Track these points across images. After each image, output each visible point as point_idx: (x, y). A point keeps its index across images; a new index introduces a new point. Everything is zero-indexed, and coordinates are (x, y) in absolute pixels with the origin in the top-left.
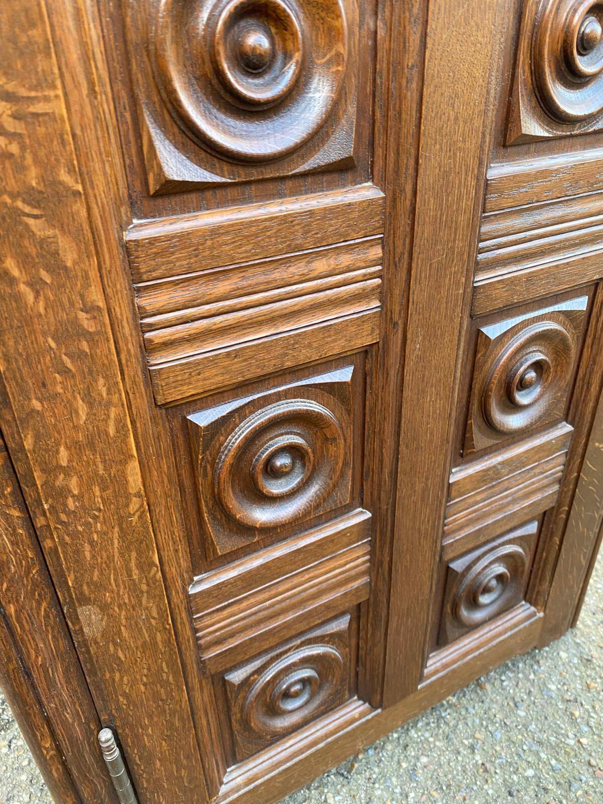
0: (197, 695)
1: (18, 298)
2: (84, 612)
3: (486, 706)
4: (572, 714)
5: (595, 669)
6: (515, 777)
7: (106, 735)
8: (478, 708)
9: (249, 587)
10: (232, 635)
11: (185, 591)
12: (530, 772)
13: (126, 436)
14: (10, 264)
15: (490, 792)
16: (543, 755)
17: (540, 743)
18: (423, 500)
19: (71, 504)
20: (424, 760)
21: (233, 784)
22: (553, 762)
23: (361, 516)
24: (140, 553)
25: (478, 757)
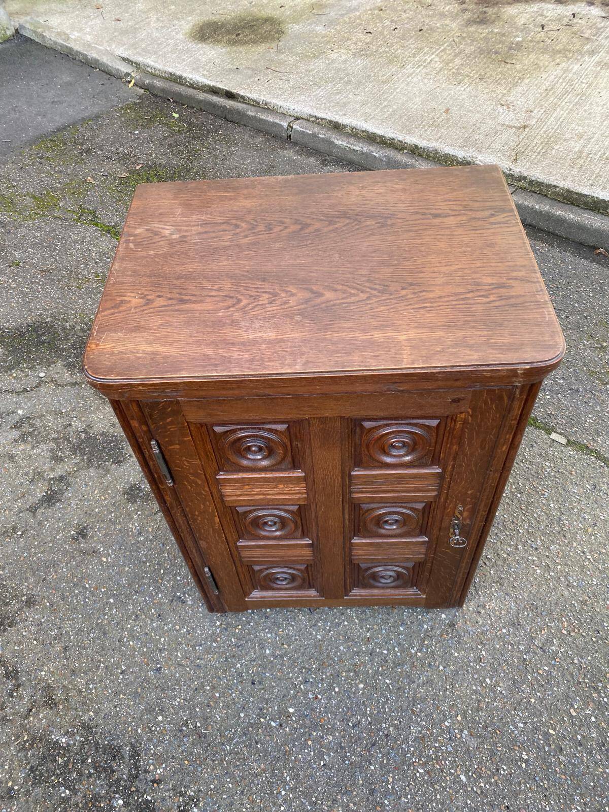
0: (239, 569)
1: (187, 488)
2: (201, 542)
3: (389, 617)
4: (424, 642)
5: (453, 630)
6: (378, 650)
7: (206, 569)
8: (385, 617)
9: (260, 548)
10: (254, 557)
11: (235, 543)
12: (385, 652)
13: (214, 512)
14: (185, 483)
15: (364, 649)
16: (396, 649)
17: (399, 644)
18: (334, 545)
19: (198, 521)
20: (346, 623)
21: (255, 596)
22: (399, 654)
23: (307, 541)
24: (218, 534)
25: (368, 634)
